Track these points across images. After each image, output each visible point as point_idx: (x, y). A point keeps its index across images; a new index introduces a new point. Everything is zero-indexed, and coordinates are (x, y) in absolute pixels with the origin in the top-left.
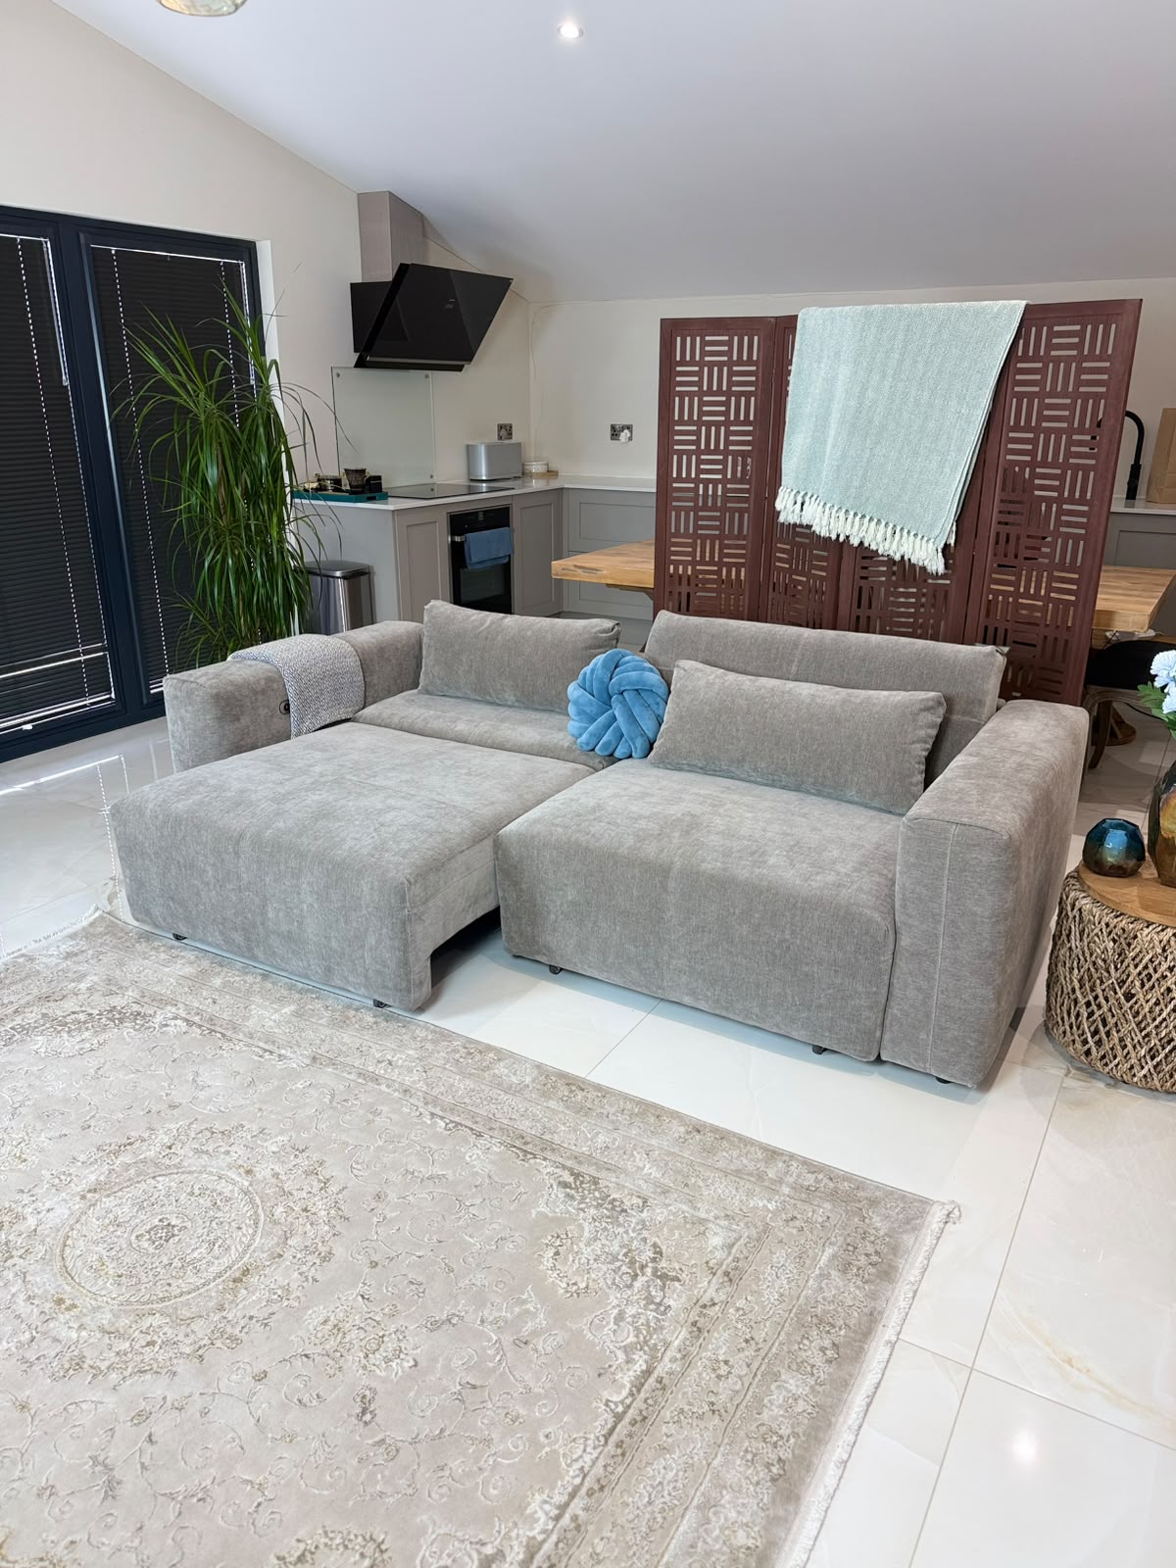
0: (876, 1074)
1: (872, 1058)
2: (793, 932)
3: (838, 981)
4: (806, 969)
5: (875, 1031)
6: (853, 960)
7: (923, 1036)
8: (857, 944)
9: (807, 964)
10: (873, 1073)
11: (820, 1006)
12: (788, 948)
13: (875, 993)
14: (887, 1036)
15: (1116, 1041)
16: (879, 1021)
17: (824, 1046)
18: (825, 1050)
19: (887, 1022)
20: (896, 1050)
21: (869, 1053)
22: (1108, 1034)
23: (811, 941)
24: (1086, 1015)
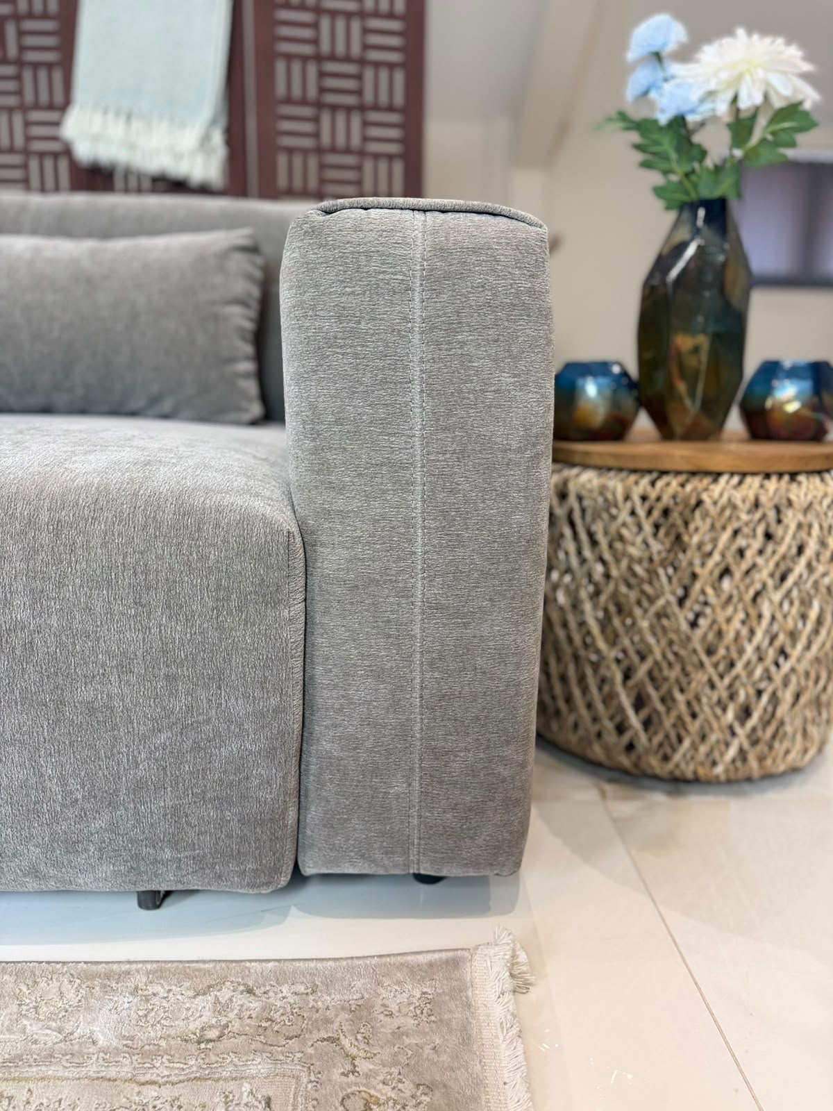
0: (293, 910)
1: (284, 879)
2: (37, 597)
3: (179, 704)
4: (85, 693)
5: (286, 809)
6: (213, 634)
7: (398, 787)
8: (219, 587)
9: (88, 679)
10: (285, 913)
11: (139, 787)
12: (29, 646)
13: (277, 711)
14: (314, 813)
15: (683, 707)
16: (292, 783)
17: (163, 888)
18: (168, 894)
19: (311, 782)
20: (338, 840)
21: (275, 870)
22: (667, 699)
23: (89, 609)
24: (619, 677)
